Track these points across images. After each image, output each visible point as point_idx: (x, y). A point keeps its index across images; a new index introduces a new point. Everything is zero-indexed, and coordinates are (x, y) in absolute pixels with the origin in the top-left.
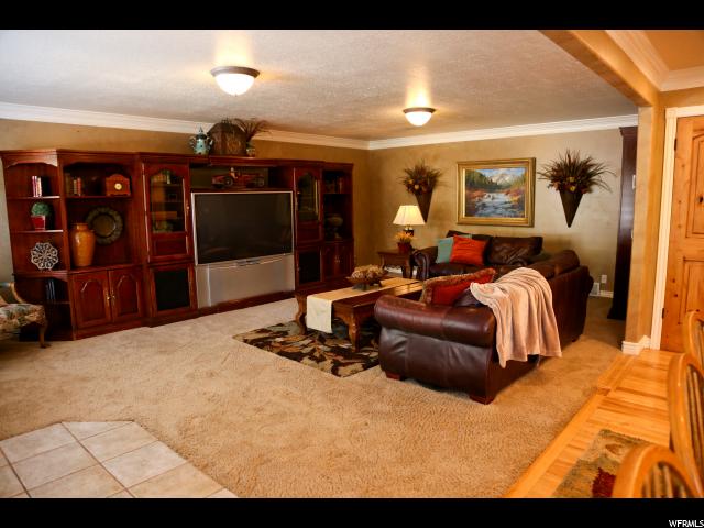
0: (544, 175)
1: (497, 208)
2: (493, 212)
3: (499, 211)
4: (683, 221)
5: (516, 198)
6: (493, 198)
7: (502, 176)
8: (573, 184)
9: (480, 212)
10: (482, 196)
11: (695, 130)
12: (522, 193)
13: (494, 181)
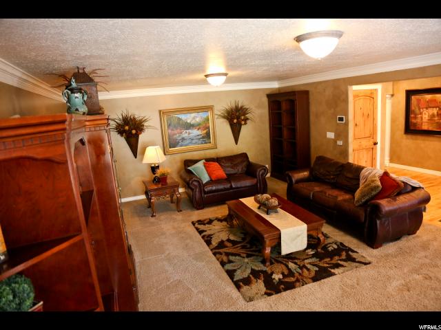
0: (220, 115)
3: (194, 141)
5: (205, 132)
7: (194, 118)
10: (181, 133)
12: (208, 128)
13: (188, 121)
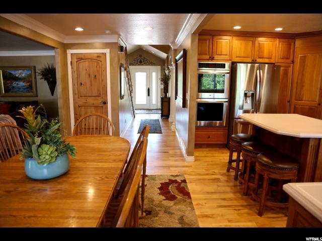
0: (39, 73)
1: (20, 89)
2: (18, 91)
4: (77, 92)
5: (28, 84)
6: (17, 84)
7: (21, 74)
8: (50, 78)
9: (12, 90)
10: (12, 83)
11: (77, 59)
12: (31, 81)
13: (17, 76)
